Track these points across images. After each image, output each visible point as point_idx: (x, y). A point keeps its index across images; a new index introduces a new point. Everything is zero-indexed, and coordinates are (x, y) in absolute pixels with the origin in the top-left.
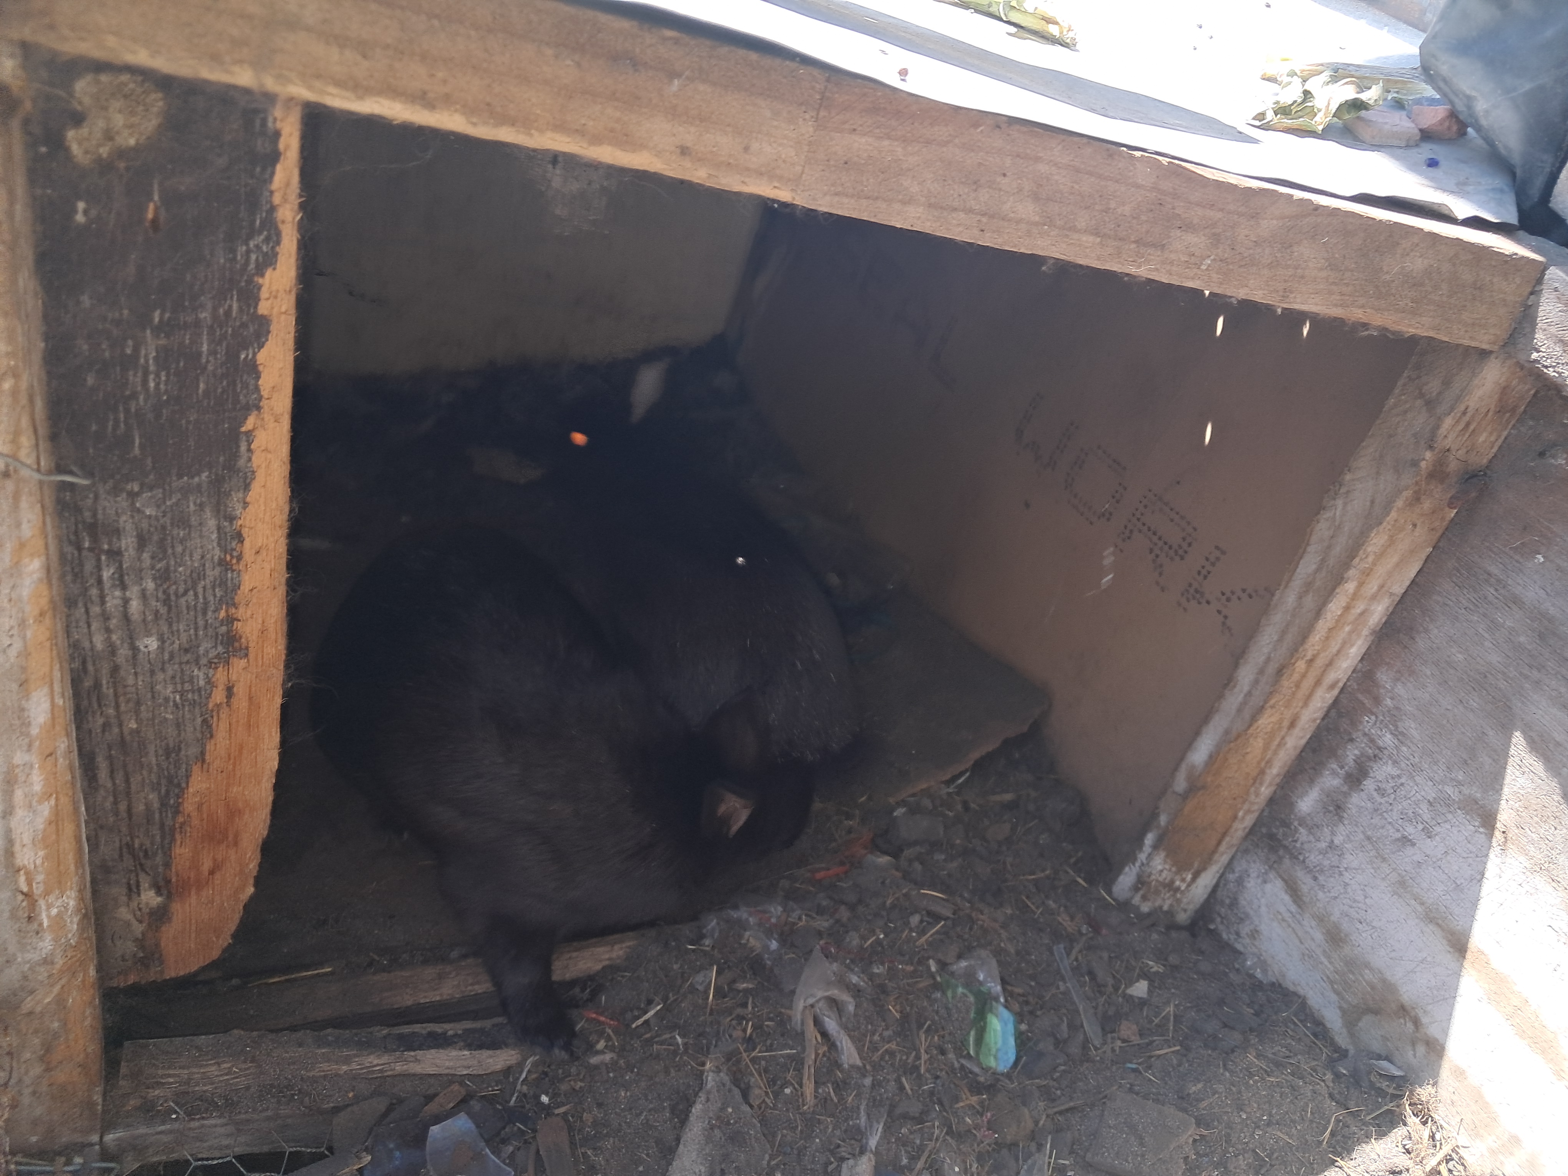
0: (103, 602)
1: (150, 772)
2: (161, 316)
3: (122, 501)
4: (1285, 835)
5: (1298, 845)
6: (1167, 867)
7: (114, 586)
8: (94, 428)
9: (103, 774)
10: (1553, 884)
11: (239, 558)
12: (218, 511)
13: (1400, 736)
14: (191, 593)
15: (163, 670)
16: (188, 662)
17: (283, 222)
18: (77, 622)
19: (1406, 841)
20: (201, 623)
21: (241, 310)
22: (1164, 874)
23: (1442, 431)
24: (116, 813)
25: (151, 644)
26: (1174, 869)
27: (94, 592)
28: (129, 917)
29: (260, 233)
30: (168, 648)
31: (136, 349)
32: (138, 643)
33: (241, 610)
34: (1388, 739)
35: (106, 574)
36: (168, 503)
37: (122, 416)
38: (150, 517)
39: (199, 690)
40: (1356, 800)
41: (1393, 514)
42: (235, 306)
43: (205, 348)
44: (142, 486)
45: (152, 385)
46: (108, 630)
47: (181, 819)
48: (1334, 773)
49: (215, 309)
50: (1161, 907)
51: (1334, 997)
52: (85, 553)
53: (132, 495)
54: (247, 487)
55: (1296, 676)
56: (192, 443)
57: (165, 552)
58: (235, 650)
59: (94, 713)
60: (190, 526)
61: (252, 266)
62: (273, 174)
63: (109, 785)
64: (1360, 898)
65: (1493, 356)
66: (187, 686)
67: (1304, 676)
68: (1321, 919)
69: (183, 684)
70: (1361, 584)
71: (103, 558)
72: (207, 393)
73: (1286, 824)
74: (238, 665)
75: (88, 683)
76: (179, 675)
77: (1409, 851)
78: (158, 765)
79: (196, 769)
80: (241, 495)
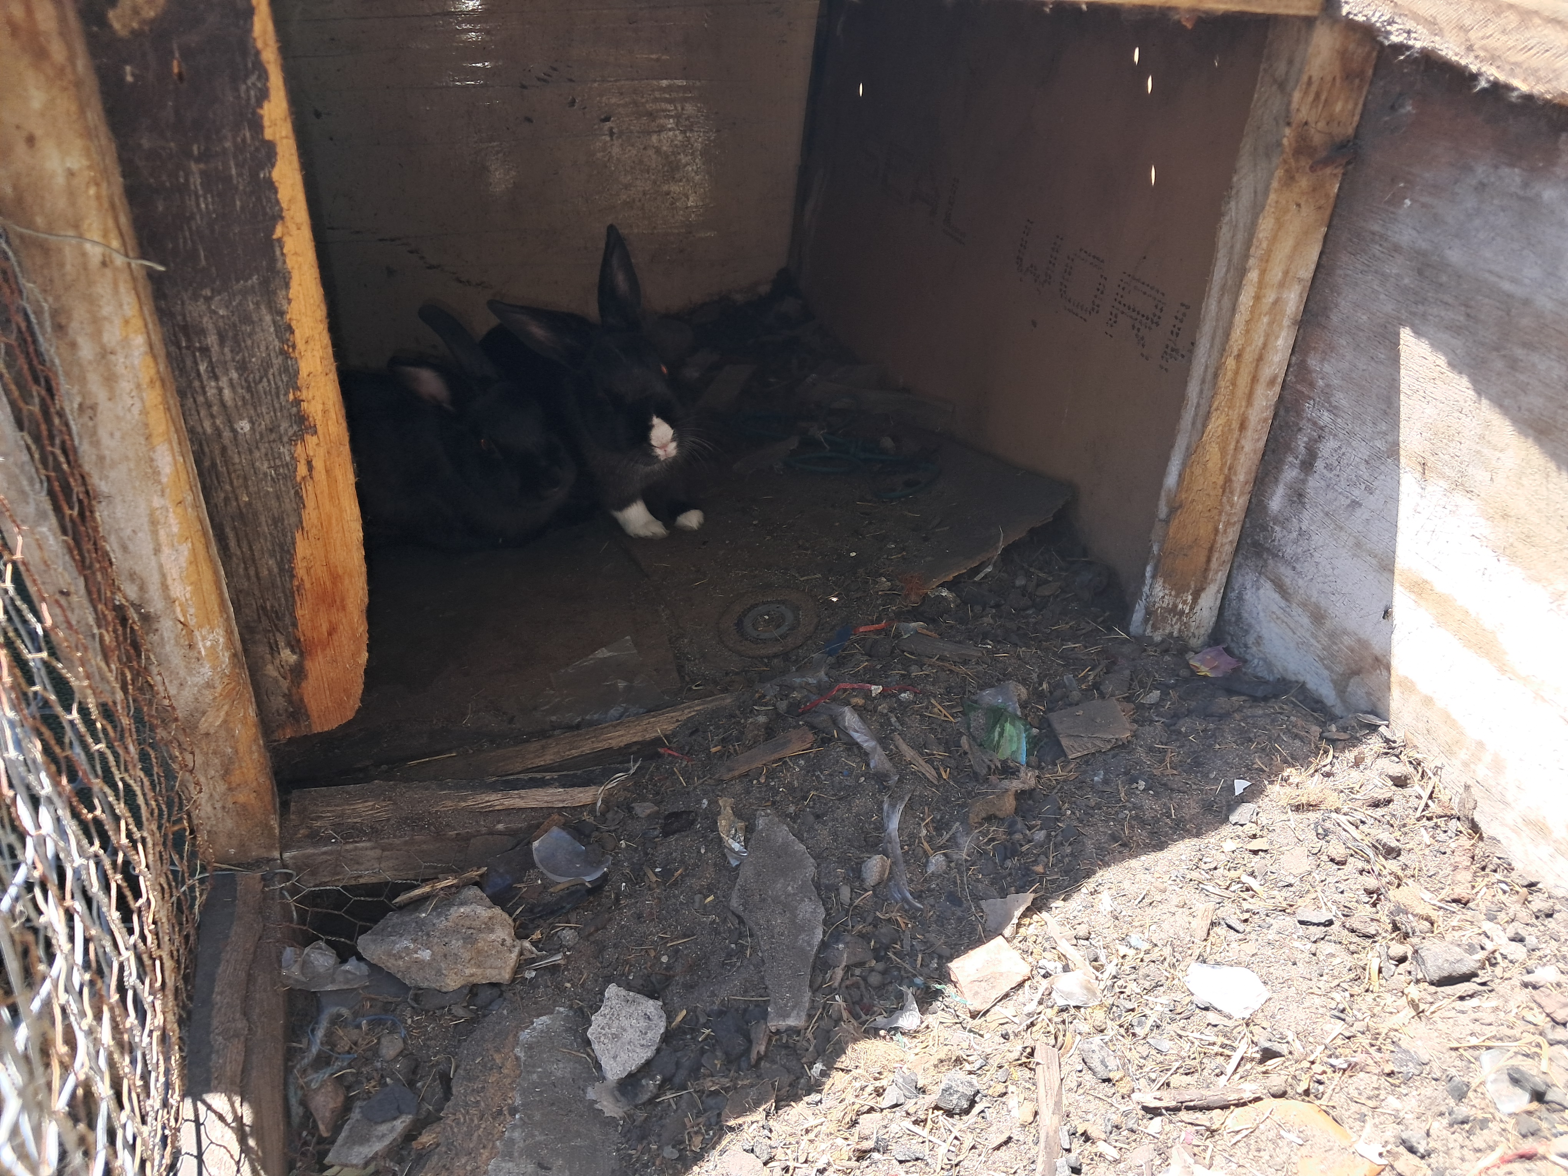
0: (204, 393)
1: (266, 540)
2: (199, 148)
3: (201, 305)
4: (1265, 538)
5: (1276, 543)
6: (1167, 592)
7: (209, 378)
8: (170, 246)
9: (232, 544)
10: (1469, 495)
11: (294, 347)
12: (271, 308)
13: (1334, 410)
14: (265, 380)
15: (257, 448)
16: (274, 441)
17: (268, 62)
18: (190, 410)
19: (1355, 504)
20: (277, 406)
21: (253, 138)
22: (1166, 601)
23: (1294, 105)
24: (249, 578)
25: (244, 426)
26: (1173, 593)
27: (196, 384)
28: (275, 674)
29: (253, 73)
30: (258, 430)
31: (187, 180)
32: (236, 426)
33: (304, 392)
34: (1326, 418)
35: (202, 368)
36: (234, 304)
37: (187, 234)
38: (223, 317)
39: (287, 464)
40: (1313, 483)
41: (1272, 197)
42: (248, 135)
43: (234, 172)
44: (213, 290)
45: (203, 206)
46: (212, 416)
47: (296, 583)
48: (1292, 465)
49: (234, 138)
50: (1171, 633)
51: (1326, 673)
52: (184, 351)
53: (208, 299)
54: (287, 286)
55: (1229, 375)
56: (240, 252)
57: (239, 345)
58: (307, 428)
59: (216, 489)
60: (253, 322)
61: (253, 101)
62: (252, 24)
63: (239, 553)
64: (1330, 572)
65: (1318, 22)
66: (278, 462)
67: (1237, 372)
68: (1304, 605)
69: (274, 459)
70: (1263, 273)
71: (197, 354)
72: (242, 208)
73: (1264, 528)
74: (311, 440)
75: (207, 463)
76: (270, 452)
77: (1359, 512)
78: (271, 534)
79: (298, 536)
80: (284, 293)
